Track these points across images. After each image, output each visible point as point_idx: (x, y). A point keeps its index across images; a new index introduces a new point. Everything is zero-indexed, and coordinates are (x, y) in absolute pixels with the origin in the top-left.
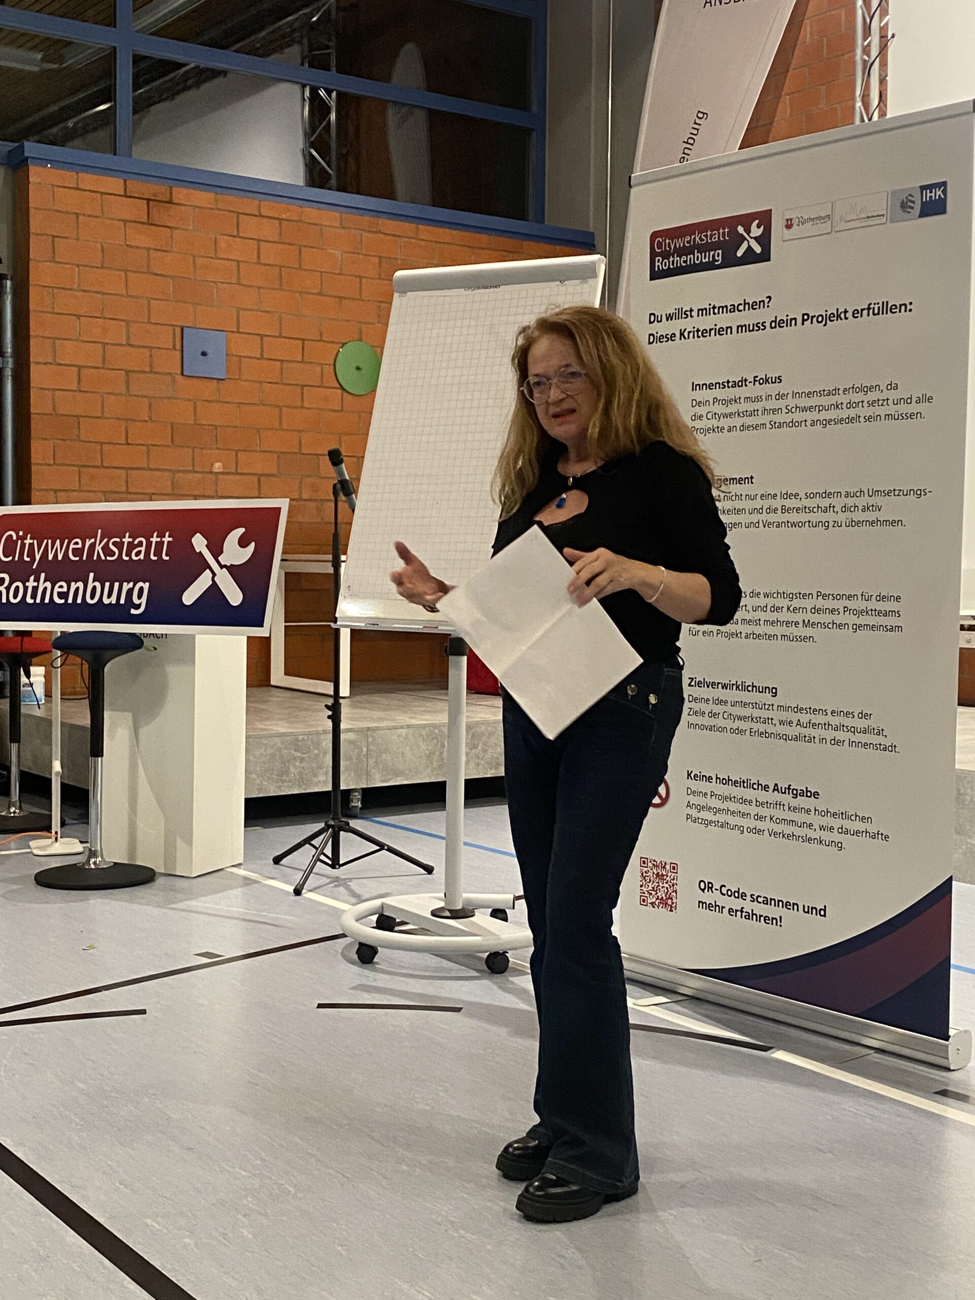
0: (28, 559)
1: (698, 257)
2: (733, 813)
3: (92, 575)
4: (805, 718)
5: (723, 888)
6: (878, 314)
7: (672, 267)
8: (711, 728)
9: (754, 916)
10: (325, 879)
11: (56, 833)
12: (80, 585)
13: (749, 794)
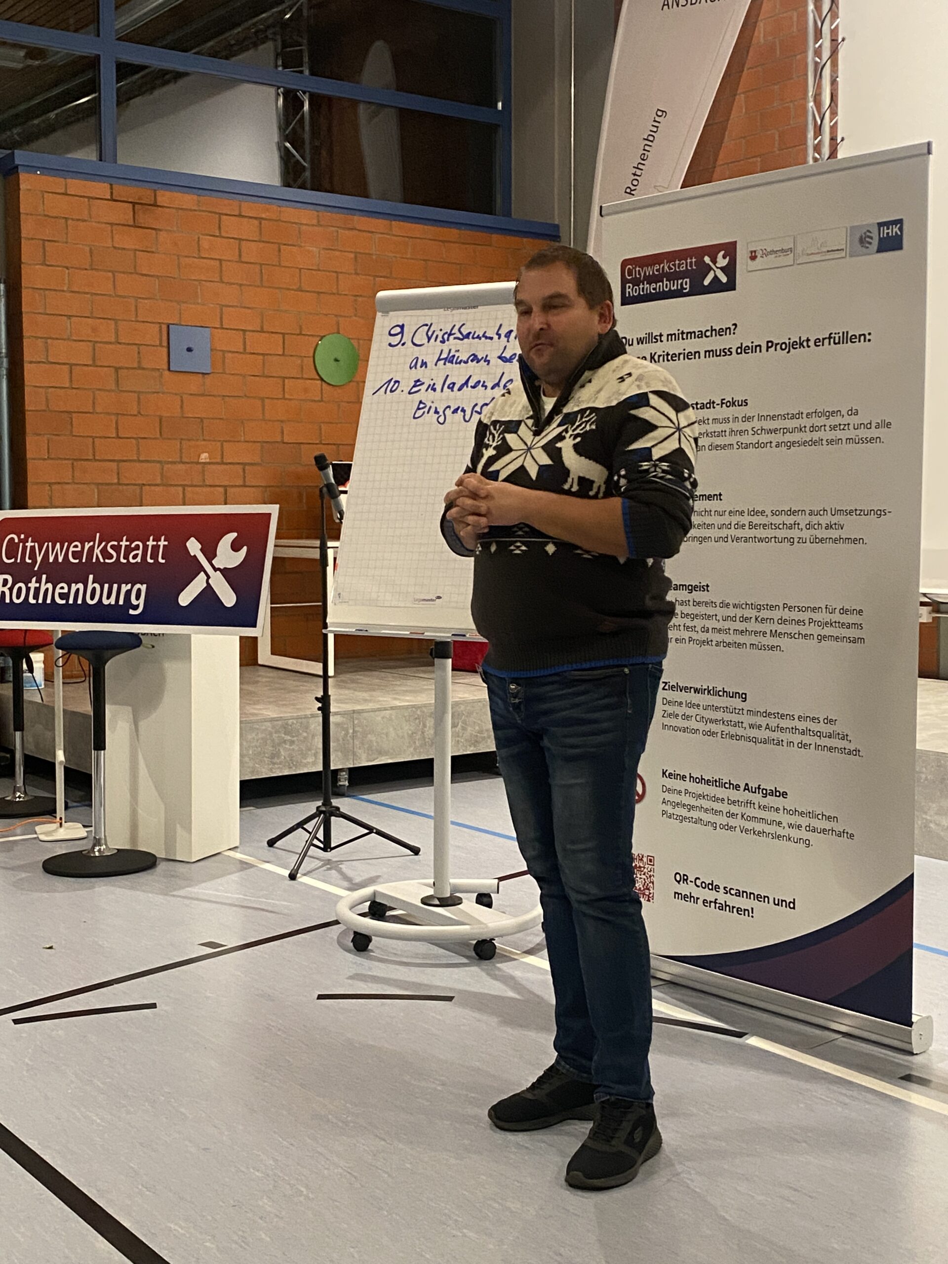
0: (30, 561)
1: (667, 284)
2: (706, 810)
3: (91, 577)
4: (773, 722)
5: (697, 880)
6: (839, 343)
7: (642, 293)
8: (685, 730)
9: (728, 908)
10: (318, 861)
11: (61, 819)
12: (81, 586)
13: (720, 792)
